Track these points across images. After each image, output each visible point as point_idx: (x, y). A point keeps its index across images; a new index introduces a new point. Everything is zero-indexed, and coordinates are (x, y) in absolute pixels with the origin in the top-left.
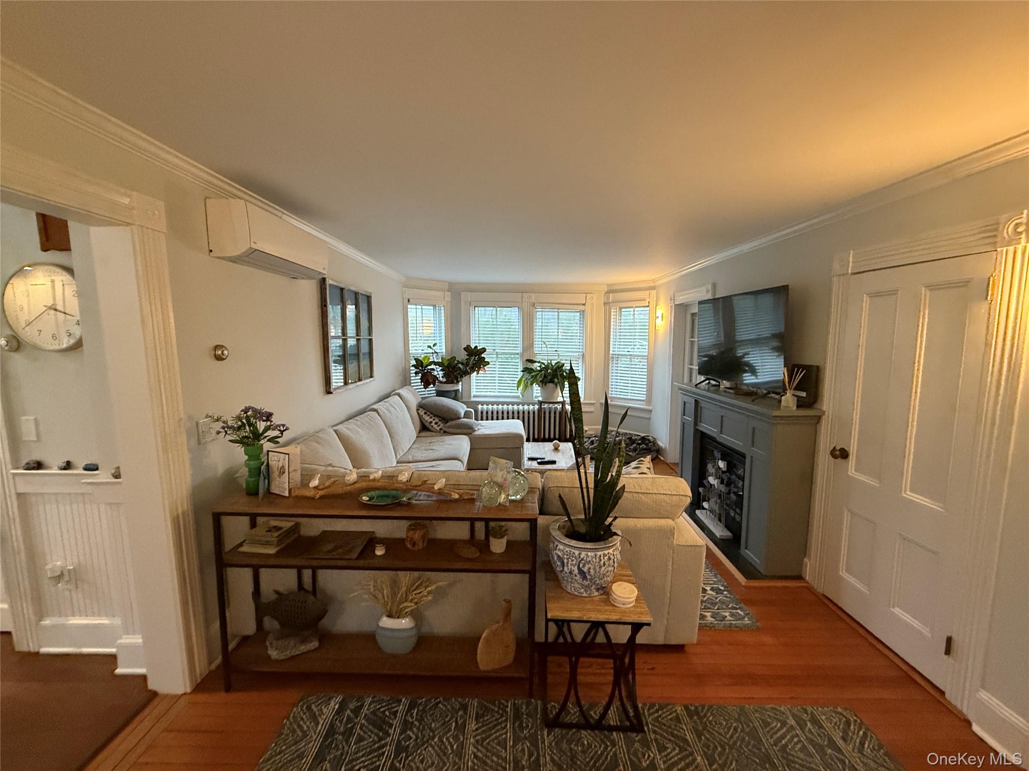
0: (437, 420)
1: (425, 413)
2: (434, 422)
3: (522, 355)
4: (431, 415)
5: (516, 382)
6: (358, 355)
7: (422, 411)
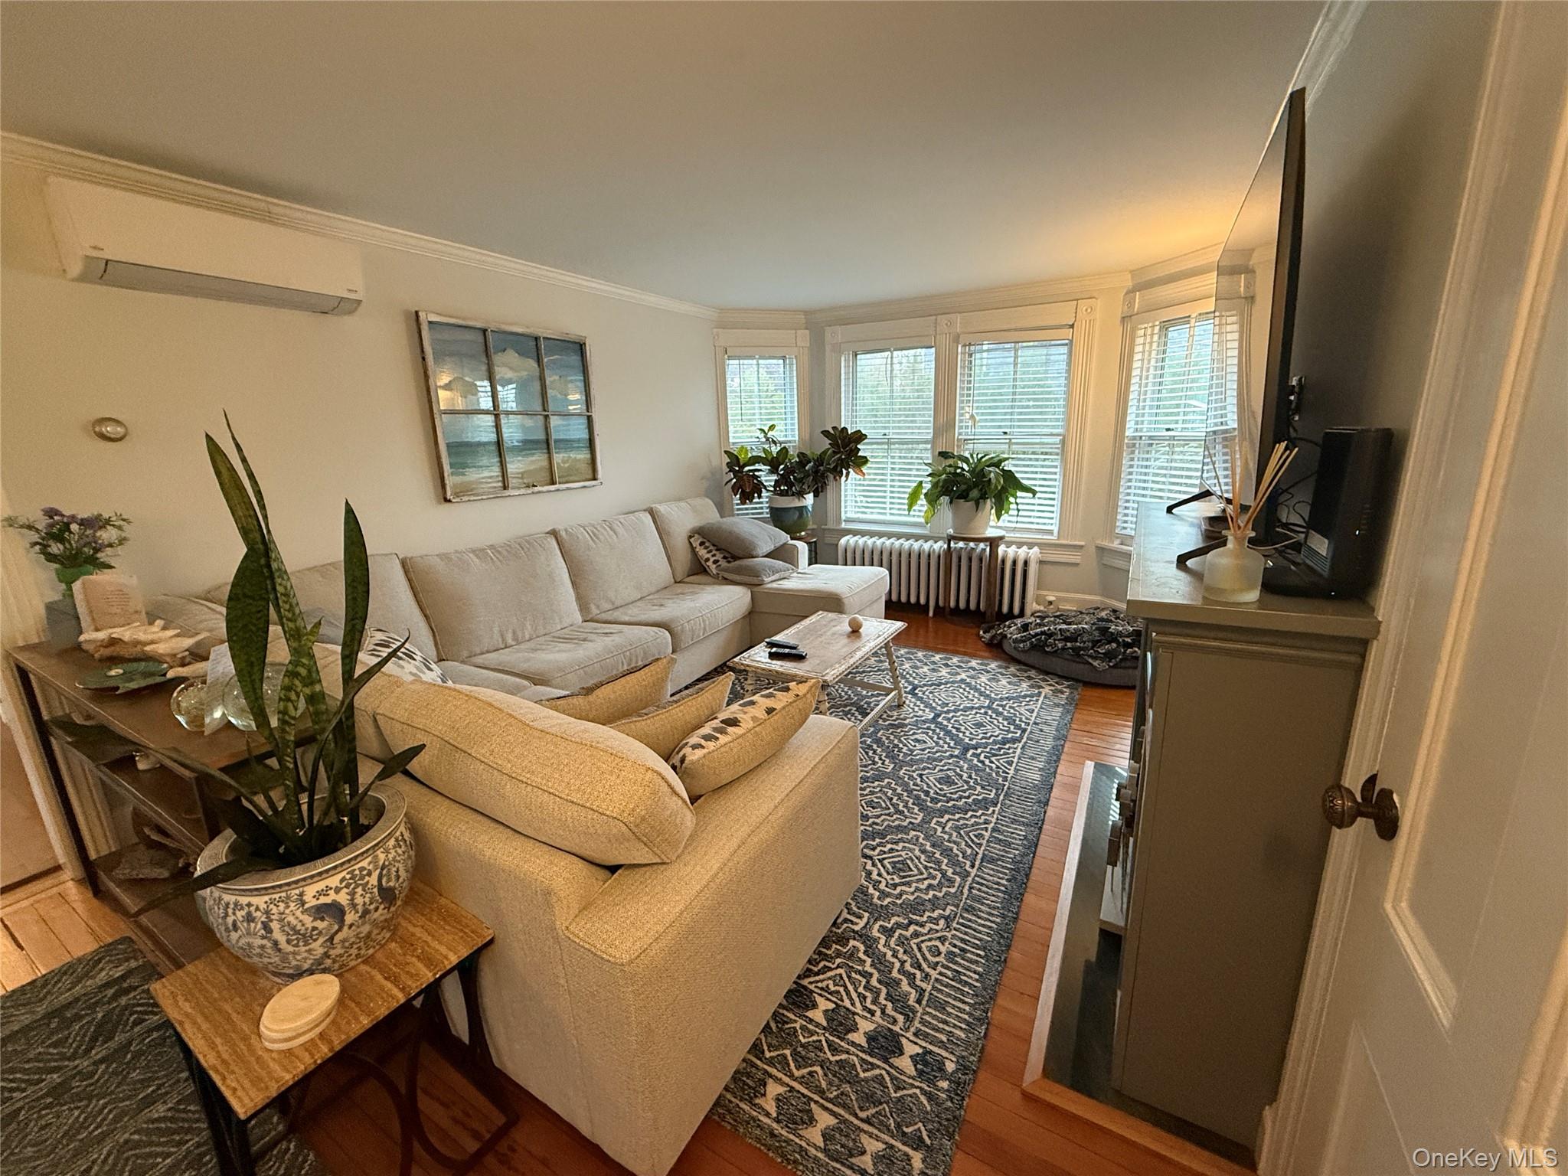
0: (719, 556)
1: (702, 544)
2: (712, 559)
3: (933, 442)
4: (711, 548)
5: (907, 496)
6: (547, 442)
7: (695, 541)
